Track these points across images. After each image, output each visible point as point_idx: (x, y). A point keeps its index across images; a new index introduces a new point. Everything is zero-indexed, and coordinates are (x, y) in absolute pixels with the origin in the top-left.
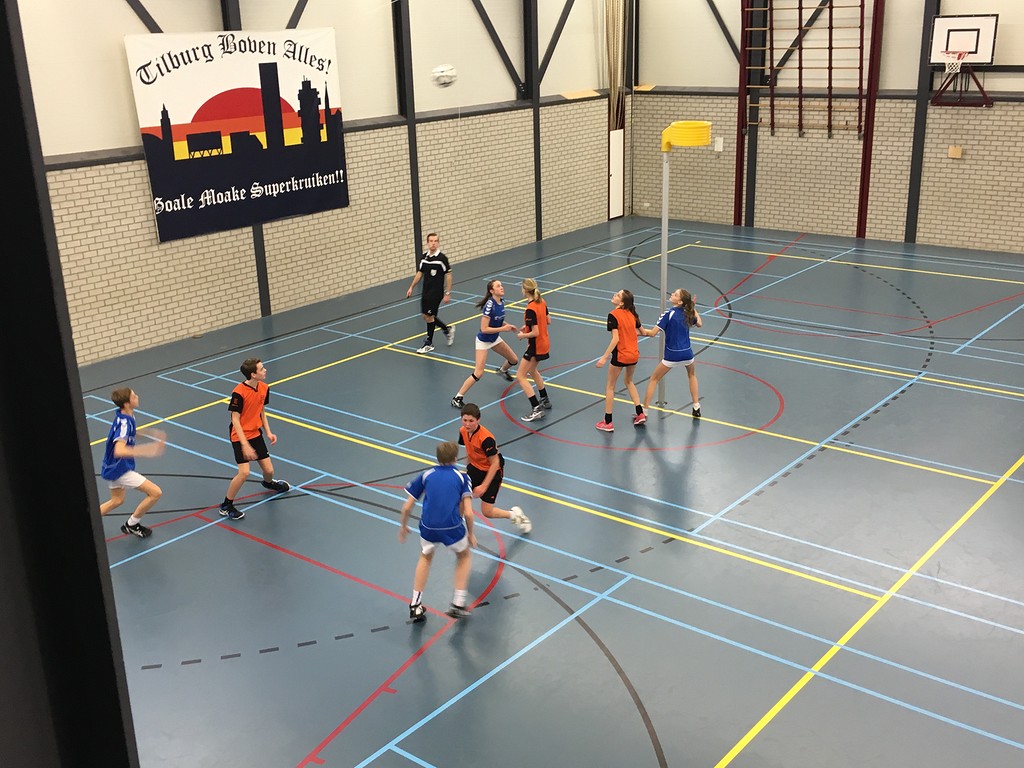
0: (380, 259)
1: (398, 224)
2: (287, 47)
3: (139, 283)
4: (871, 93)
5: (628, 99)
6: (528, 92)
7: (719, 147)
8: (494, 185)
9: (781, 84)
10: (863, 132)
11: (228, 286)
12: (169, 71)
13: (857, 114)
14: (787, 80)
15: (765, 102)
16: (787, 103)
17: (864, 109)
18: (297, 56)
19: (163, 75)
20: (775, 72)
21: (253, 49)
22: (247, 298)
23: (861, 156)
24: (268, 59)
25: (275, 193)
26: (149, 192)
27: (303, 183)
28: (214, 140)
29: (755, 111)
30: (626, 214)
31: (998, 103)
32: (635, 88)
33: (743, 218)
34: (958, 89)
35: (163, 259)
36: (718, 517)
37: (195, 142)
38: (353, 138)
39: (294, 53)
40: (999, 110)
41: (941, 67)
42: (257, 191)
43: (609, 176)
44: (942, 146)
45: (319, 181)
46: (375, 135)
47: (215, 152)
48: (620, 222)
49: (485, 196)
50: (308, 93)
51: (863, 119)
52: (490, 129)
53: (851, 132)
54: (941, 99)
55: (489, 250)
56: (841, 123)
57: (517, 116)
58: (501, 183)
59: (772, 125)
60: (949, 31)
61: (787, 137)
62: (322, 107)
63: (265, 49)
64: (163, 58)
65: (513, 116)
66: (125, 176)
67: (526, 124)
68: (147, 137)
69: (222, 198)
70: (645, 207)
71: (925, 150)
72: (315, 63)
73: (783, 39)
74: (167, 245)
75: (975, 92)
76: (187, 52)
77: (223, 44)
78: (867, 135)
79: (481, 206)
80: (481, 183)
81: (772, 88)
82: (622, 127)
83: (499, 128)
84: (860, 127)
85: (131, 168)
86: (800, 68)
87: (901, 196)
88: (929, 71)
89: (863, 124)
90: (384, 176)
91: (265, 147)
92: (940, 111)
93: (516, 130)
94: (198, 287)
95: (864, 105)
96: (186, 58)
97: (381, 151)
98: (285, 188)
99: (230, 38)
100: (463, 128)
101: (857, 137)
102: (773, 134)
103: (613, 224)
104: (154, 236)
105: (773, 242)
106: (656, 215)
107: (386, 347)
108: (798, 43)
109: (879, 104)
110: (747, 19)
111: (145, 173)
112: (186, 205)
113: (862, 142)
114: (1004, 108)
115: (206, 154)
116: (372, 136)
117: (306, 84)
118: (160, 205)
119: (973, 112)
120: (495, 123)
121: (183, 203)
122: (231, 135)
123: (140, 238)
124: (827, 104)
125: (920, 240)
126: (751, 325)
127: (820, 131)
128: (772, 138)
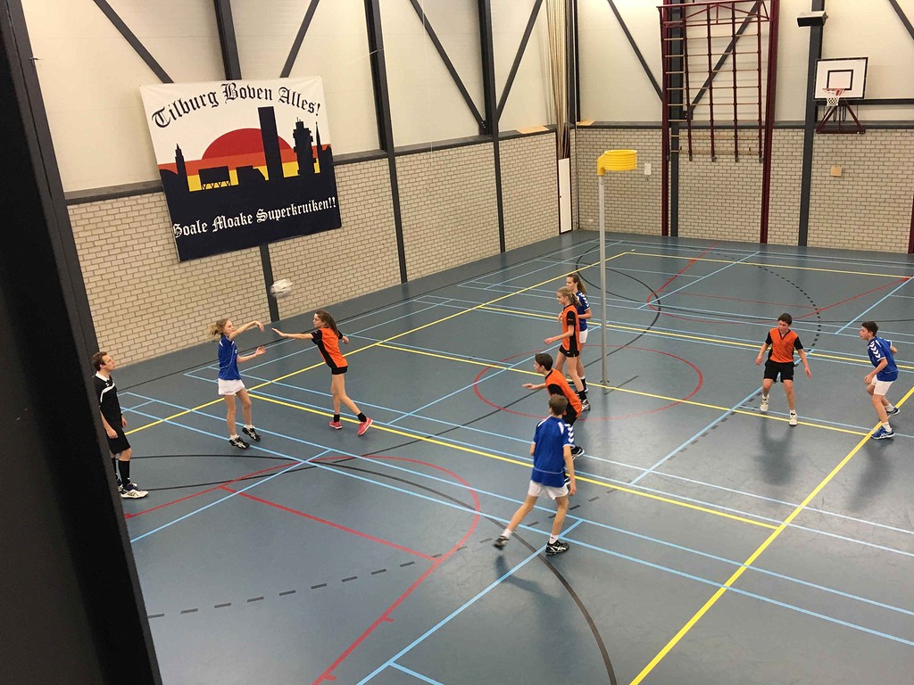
0: (370, 271)
1: (385, 242)
2: (282, 93)
3: (164, 296)
4: (768, 125)
5: (572, 132)
6: (488, 128)
7: (648, 171)
8: (463, 207)
9: (696, 118)
10: (763, 157)
11: (241, 297)
12: (180, 115)
13: (758, 142)
14: (701, 114)
15: (683, 133)
16: (701, 134)
17: (763, 138)
18: (290, 101)
19: (175, 119)
20: (691, 108)
21: (252, 95)
22: (258, 307)
23: (762, 176)
24: (266, 104)
25: (277, 217)
26: (168, 219)
27: (301, 209)
28: (222, 174)
29: (676, 140)
30: (574, 229)
32: (577, 123)
33: (670, 230)
34: (838, 119)
35: (184, 276)
36: (651, 470)
37: (206, 176)
38: (342, 170)
39: (288, 98)
40: (870, 136)
41: (823, 102)
42: (262, 216)
43: (559, 197)
44: (827, 166)
45: (316, 207)
46: (361, 167)
47: (224, 184)
48: (569, 235)
49: (456, 216)
50: (301, 132)
51: (763, 145)
52: (458, 160)
53: (754, 157)
54: (824, 128)
55: (462, 261)
56: (745, 149)
57: (480, 148)
58: (469, 205)
59: (690, 152)
60: (829, 72)
61: (702, 161)
62: (314, 144)
63: (263, 95)
64: (174, 104)
65: (477, 149)
66: (147, 206)
67: (489, 155)
68: (164, 172)
69: (231, 223)
70: (588, 222)
71: (813, 170)
72: (306, 106)
73: (697, 81)
74: (186, 264)
75: (850, 122)
76: (195, 99)
77: (226, 92)
78: (766, 159)
79: (452, 225)
80: (452, 205)
81: (689, 122)
82: (568, 156)
83: (466, 159)
84: (760, 152)
85: (152, 199)
86: (711, 104)
87: (794, 208)
88: (814, 104)
89: (763, 150)
90: (370, 201)
91: (267, 179)
92: (823, 138)
93: (480, 160)
94: (215, 299)
95: (763, 134)
96: (194, 104)
97: (366, 180)
98: (286, 213)
99: (232, 87)
100: (435, 160)
101: (758, 161)
102: (691, 160)
103: (564, 237)
104: (175, 256)
105: (694, 248)
107: (377, 344)
108: (709, 84)
109: (775, 133)
110: (667, 64)
111: (165, 203)
112: (201, 229)
113: (762, 165)
115: (216, 186)
116: (359, 167)
117: (300, 124)
118: (178, 230)
119: (849, 138)
120: (462, 155)
121: (198, 228)
122: (237, 169)
123: (163, 259)
124: (733, 134)
125: (810, 244)
126: (676, 317)
127: (729, 156)
128: (690, 163)
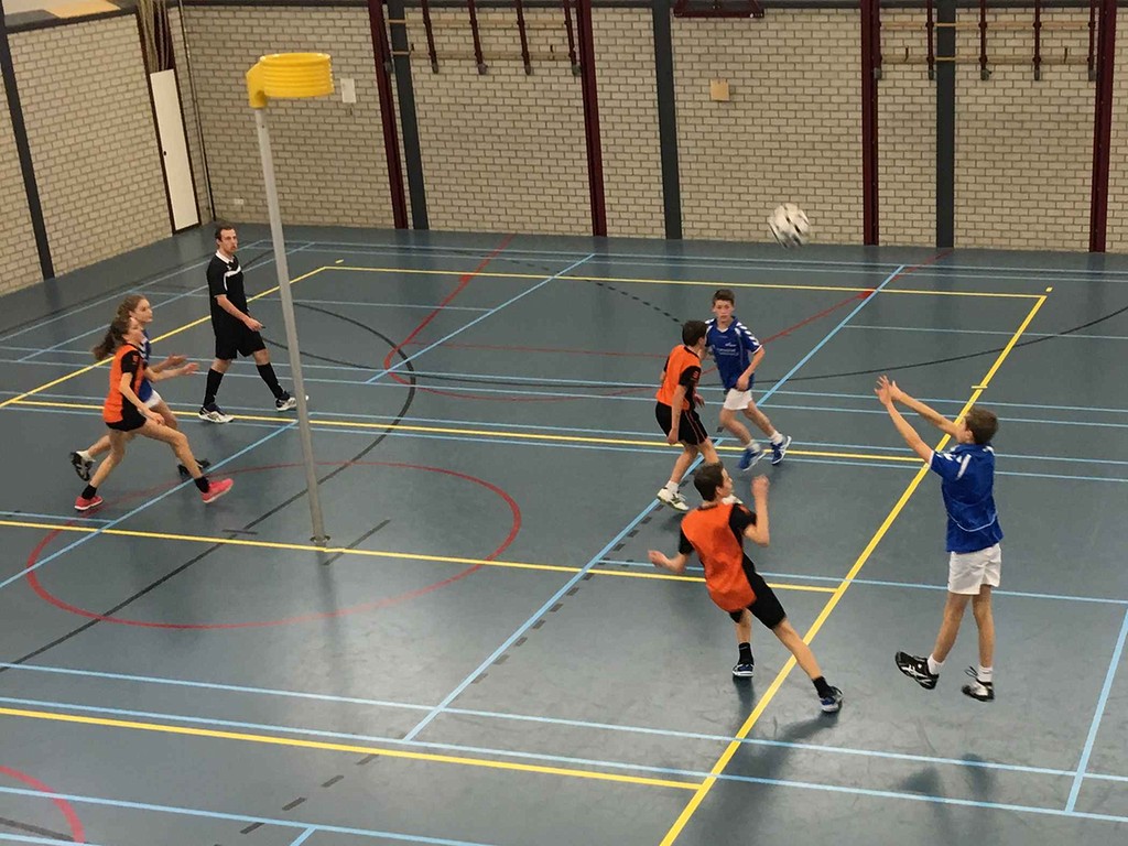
5: (176, 15)
7: (349, 95)
10: (579, 63)
13: (565, 33)
15: (414, 16)
16: (451, 16)
17: (575, 25)
23: (581, 103)
29: (400, 32)
30: (205, 220)
31: (770, 11)
33: (410, 215)
36: (441, 708)
40: (773, 21)
43: (162, 154)
44: (700, 82)
48: (195, 235)
51: (576, 41)
53: (561, 64)
54: (688, 7)
56: (542, 48)
59: (433, 55)
70: (235, 205)
71: (676, 89)
78: (585, 69)
82: (171, 65)
84: (572, 54)
87: (650, 165)
89: (576, 49)
92: (689, 26)
101: (570, 72)
102: (436, 71)
103: (183, 240)
105: (465, 252)
106: (258, 219)
109: (597, 16)
113: (579, 80)
114: (780, 18)
119: (736, 26)
124: (515, 17)
125: (688, 233)
126: (452, 394)
127: (512, 63)
128: (435, 77)
